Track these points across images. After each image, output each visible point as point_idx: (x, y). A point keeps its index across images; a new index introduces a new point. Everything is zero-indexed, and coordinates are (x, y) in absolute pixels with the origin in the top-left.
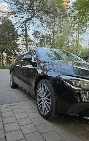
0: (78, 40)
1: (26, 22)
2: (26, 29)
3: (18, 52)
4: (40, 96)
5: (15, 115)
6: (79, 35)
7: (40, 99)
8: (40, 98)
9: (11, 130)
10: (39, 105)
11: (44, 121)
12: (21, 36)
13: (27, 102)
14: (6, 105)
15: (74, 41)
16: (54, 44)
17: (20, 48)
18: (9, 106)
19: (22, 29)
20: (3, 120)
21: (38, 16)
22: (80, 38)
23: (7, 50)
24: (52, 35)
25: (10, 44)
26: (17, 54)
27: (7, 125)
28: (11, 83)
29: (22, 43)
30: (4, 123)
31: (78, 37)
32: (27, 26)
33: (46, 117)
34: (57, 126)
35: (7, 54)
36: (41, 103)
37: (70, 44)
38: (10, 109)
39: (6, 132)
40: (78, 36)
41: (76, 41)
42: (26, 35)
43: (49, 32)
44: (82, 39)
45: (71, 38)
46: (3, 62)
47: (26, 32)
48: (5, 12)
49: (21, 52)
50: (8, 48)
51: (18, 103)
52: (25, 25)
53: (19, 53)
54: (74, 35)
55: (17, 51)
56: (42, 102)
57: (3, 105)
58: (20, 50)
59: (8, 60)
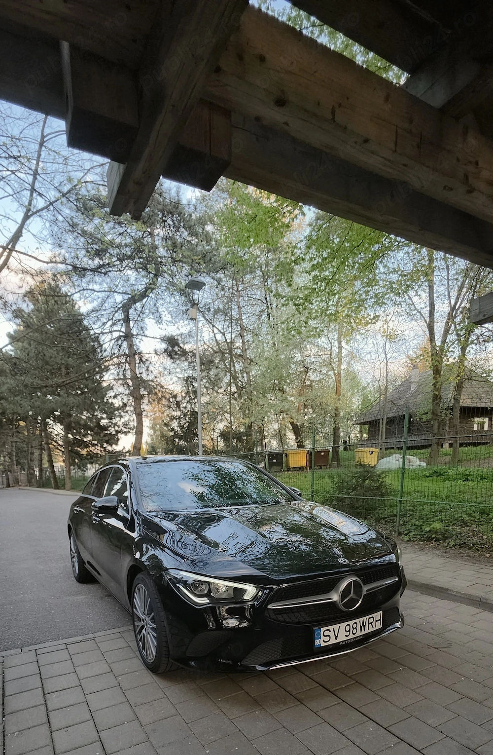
0: (340, 361)
1: (126, 307)
2: (128, 336)
3: (110, 418)
4: (139, 614)
5: (77, 669)
6: (343, 340)
7: (140, 624)
8: (139, 619)
9: (62, 706)
10: (139, 637)
13: (117, 630)
14: (54, 643)
15: (324, 364)
18: (64, 647)
19: (116, 335)
20: (44, 685)
22: (344, 353)
24: (238, 343)
26: (105, 428)
27: (54, 695)
28: (74, 566)
30: (46, 692)
31: (340, 347)
32: (132, 323)
33: (154, 668)
35: (68, 429)
36: (142, 634)
37: (312, 376)
38: (64, 655)
39: (50, 709)
41: (333, 363)
42: (133, 355)
43: (224, 334)
44: (353, 356)
45: (311, 352)
46: (51, 461)
47: (131, 346)
49: (121, 417)
51: (91, 636)
52: (127, 320)
53: (114, 421)
54: (323, 341)
55: (104, 416)
56: (144, 630)
57: (47, 644)
58: (118, 409)
59: (72, 451)
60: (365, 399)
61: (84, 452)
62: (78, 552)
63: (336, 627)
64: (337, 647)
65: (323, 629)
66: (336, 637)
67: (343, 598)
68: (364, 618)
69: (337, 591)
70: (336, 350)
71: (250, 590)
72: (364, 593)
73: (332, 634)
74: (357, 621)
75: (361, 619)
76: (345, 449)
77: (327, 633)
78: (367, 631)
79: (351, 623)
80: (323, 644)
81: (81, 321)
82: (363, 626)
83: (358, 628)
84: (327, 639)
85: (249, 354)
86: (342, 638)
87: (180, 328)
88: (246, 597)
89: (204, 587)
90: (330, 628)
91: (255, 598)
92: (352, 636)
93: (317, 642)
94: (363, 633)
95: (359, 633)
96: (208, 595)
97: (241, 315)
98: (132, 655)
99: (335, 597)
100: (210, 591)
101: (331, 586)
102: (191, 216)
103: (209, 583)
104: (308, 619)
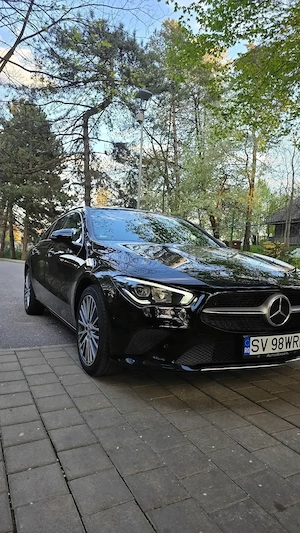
0: (254, 170)
1: (86, 116)
2: (85, 138)
3: (63, 205)
4: (84, 324)
6: (258, 154)
7: (84, 333)
8: (83, 328)
9: (8, 392)
10: (80, 346)
11: (87, 379)
12: (73, 157)
13: (59, 346)
15: (241, 172)
16: (178, 182)
17: (70, 193)
19: (76, 137)
21: (124, 101)
22: (258, 163)
23: (28, 200)
24: (172, 154)
25: (36, 179)
26: (59, 213)
28: (26, 301)
29: (75, 181)
31: (255, 160)
32: (89, 129)
33: (91, 371)
34: (109, 387)
35: (28, 213)
37: (230, 181)
38: (14, 358)
40: (254, 156)
41: (248, 172)
42: (87, 154)
43: (160, 145)
44: (265, 167)
45: (231, 164)
46: (12, 236)
47: (87, 146)
48: (24, 87)
49: (73, 205)
50: (31, 192)
52: (85, 126)
54: (240, 154)
55: (59, 203)
56: (86, 338)
58: (70, 198)
59: (30, 230)
60: (273, 205)
61: (40, 232)
62: (31, 286)
63: (264, 338)
64: (263, 359)
65: (252, 339)
66: (264, 349)
67: (271, 313)
68: (290, 336)
69: (266, 305)
70: (250, 160)
71: (188, 297)
72: (290, 312)
73: (260, 345)
74: (283, 336)
75: (287, 336)
76: (254, 243)
77: (255, 343)
78: (292, 349)
79: (278, 337)
80: (252, 353)
81: (49, 126)
82: (288, 343)
83: (284, 344)
84: (255, 349)
85: (180, 162)
86: (269, 350)
87: (127, 138)
88: (182, 302)
89: (146, 290)
90: (259, 338)
91: (191, 303)
92: (277, 350)
93: (246, 350)
94: (288, 350)
95: (284, 349)
96: (149, 298)
97: (175, 130)
98: (72, 362)
99: (265, 311)
100: (151, 295)
101: (261, 299)
102: (143, 51)
103: (151, 287)
104: (238, 328)
